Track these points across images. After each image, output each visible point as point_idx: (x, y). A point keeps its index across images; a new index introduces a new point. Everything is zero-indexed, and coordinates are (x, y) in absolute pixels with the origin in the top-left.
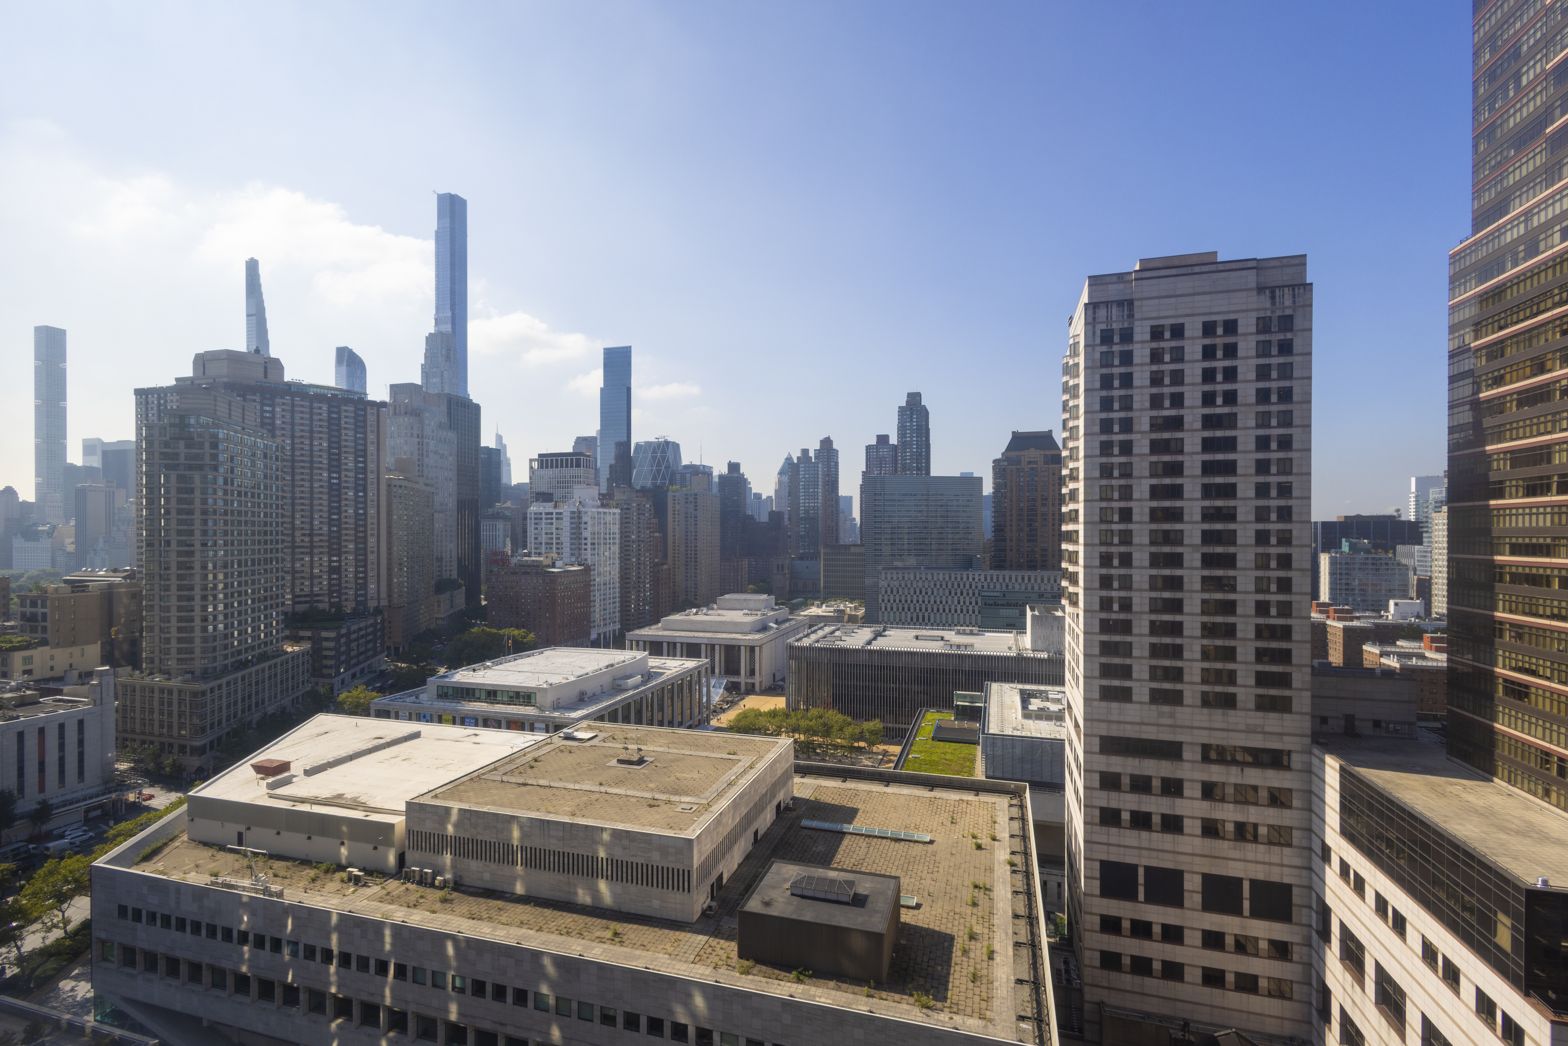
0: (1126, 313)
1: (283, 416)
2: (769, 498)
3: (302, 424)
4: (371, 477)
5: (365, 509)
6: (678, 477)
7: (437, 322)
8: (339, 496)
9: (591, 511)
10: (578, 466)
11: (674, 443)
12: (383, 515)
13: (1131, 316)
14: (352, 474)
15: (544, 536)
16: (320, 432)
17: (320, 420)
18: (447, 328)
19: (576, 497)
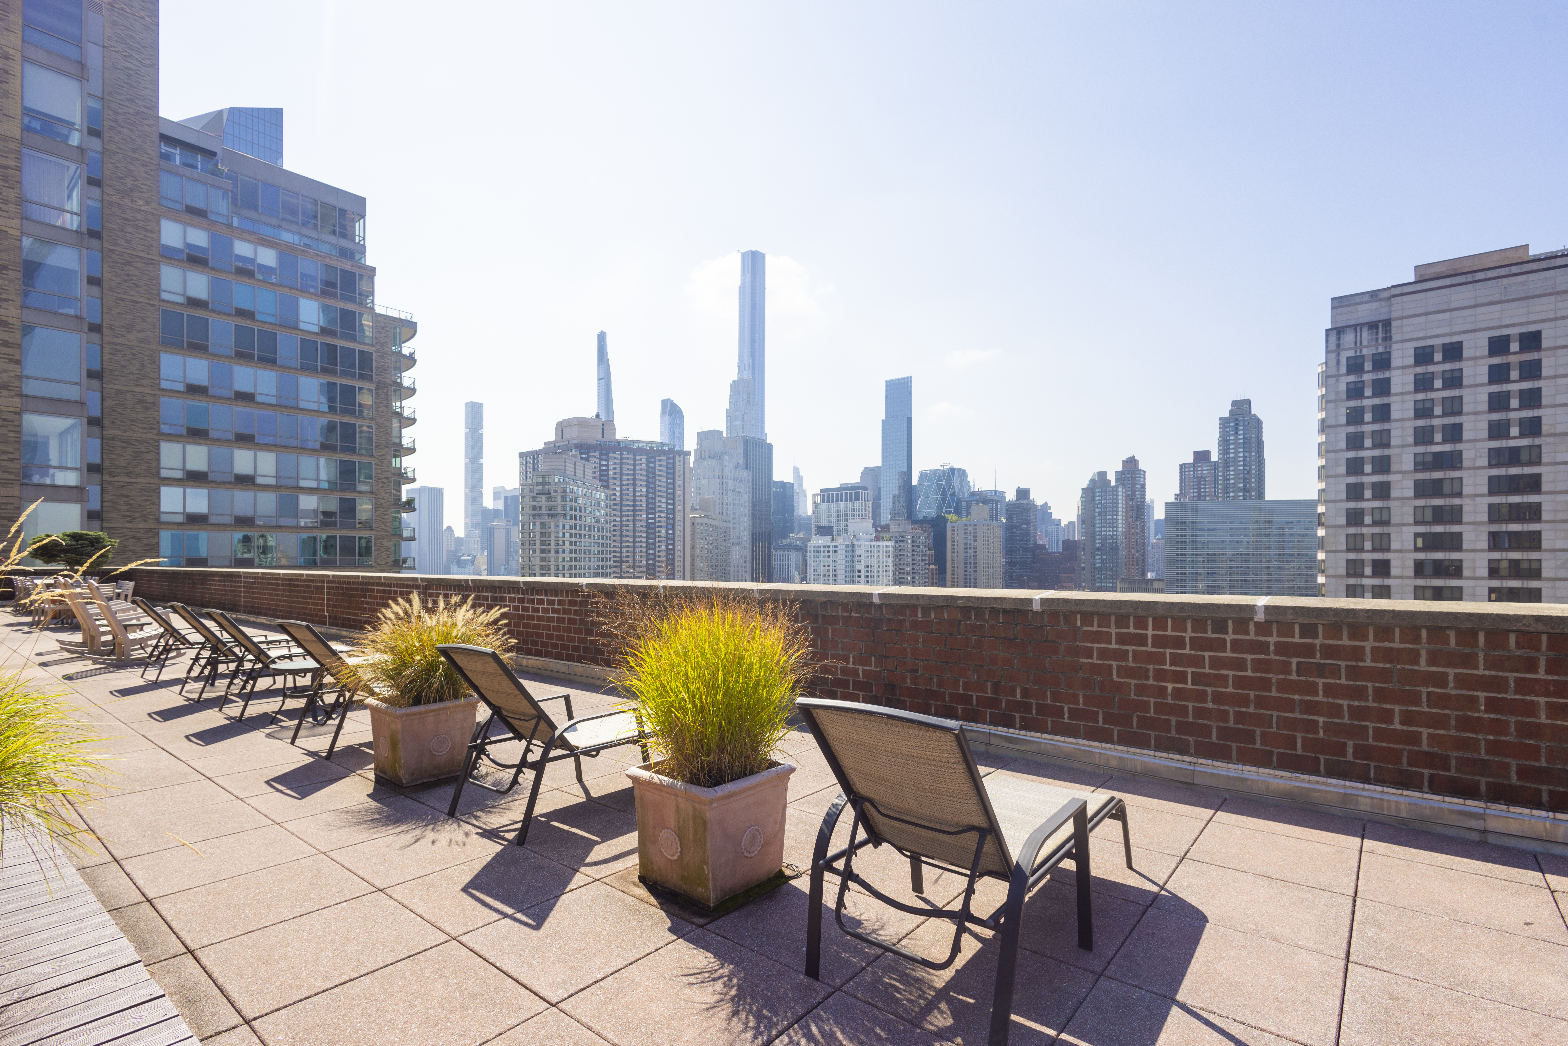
0: (1380, 335)
1: (615, 468)
2: (1071, 524)
3: (628, 474)
4: (679, 516)
5: (673, 544)
6: (964, 504)
7: (740, 369)
8: (654, 534)
9: (864, 544)
10: (857, 499)
11: (959, 470)
12: (687, 550)
13: (1388, 338)
14: (664, 515)
15: (822, 568)
16: (641, 480)
17: (641, 470)
18: (748, 375)
19: (851, 531)
